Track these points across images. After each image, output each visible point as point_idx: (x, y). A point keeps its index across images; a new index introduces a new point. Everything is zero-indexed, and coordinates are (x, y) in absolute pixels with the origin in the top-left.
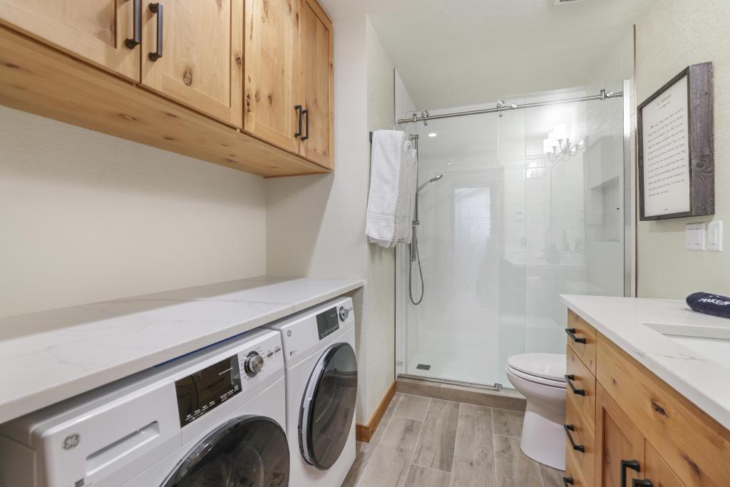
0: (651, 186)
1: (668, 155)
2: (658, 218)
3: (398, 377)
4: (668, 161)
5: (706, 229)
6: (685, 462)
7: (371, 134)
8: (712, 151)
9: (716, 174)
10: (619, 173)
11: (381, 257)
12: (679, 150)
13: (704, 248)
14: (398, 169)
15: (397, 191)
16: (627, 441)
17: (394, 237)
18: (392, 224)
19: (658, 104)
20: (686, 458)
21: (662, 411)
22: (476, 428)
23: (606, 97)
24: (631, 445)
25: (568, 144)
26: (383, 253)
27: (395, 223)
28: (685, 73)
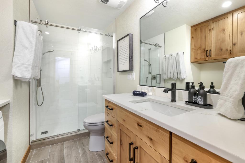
0: (120, 63)
1: (124, 55)
2: (122, 71)
3: (32, 142)
4: (124, 57)
5: (132, 74)
6: (148, 138)
7: (15, 21)
8: (133, 55)
9: (134, 61)
10: (112, 58)
11: (21, 86)
12: (127, 54)
13: (131, 79)
14: (34, 43)
15: (33, 54)
16: (128, 136)
17: (31, 76)
18: (30, 70)
19: (122, 41)
20: (148, 137)
21: (141, 126)
22: (72, 150)
23: (109, 36)
24: (130, 138)
25: (97, 48)
26: (23, 84)
27: (32, 69)
28: (128, 35)
